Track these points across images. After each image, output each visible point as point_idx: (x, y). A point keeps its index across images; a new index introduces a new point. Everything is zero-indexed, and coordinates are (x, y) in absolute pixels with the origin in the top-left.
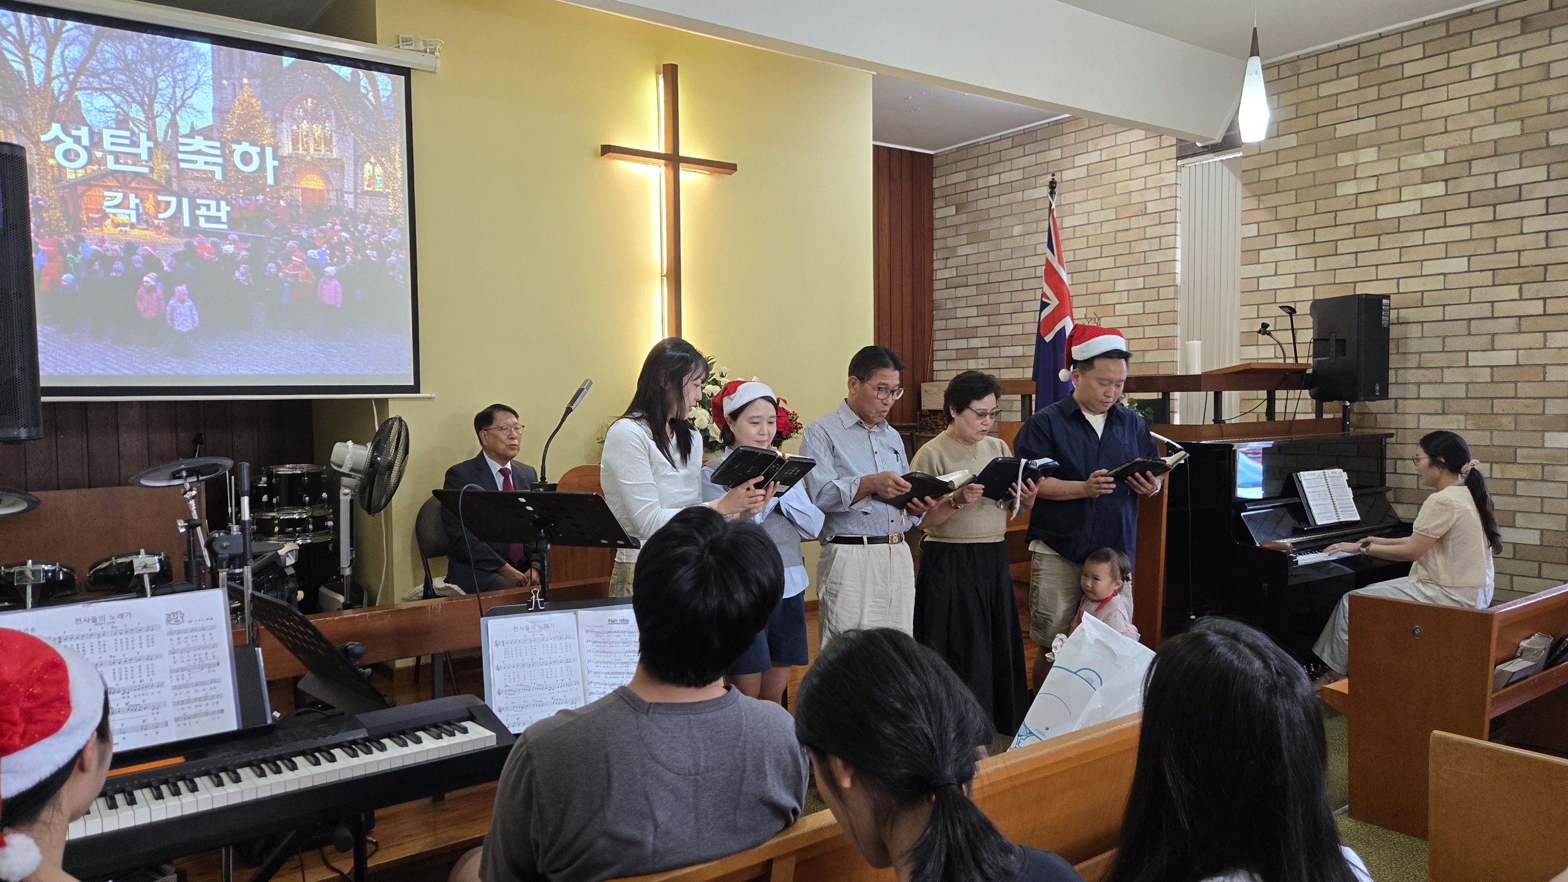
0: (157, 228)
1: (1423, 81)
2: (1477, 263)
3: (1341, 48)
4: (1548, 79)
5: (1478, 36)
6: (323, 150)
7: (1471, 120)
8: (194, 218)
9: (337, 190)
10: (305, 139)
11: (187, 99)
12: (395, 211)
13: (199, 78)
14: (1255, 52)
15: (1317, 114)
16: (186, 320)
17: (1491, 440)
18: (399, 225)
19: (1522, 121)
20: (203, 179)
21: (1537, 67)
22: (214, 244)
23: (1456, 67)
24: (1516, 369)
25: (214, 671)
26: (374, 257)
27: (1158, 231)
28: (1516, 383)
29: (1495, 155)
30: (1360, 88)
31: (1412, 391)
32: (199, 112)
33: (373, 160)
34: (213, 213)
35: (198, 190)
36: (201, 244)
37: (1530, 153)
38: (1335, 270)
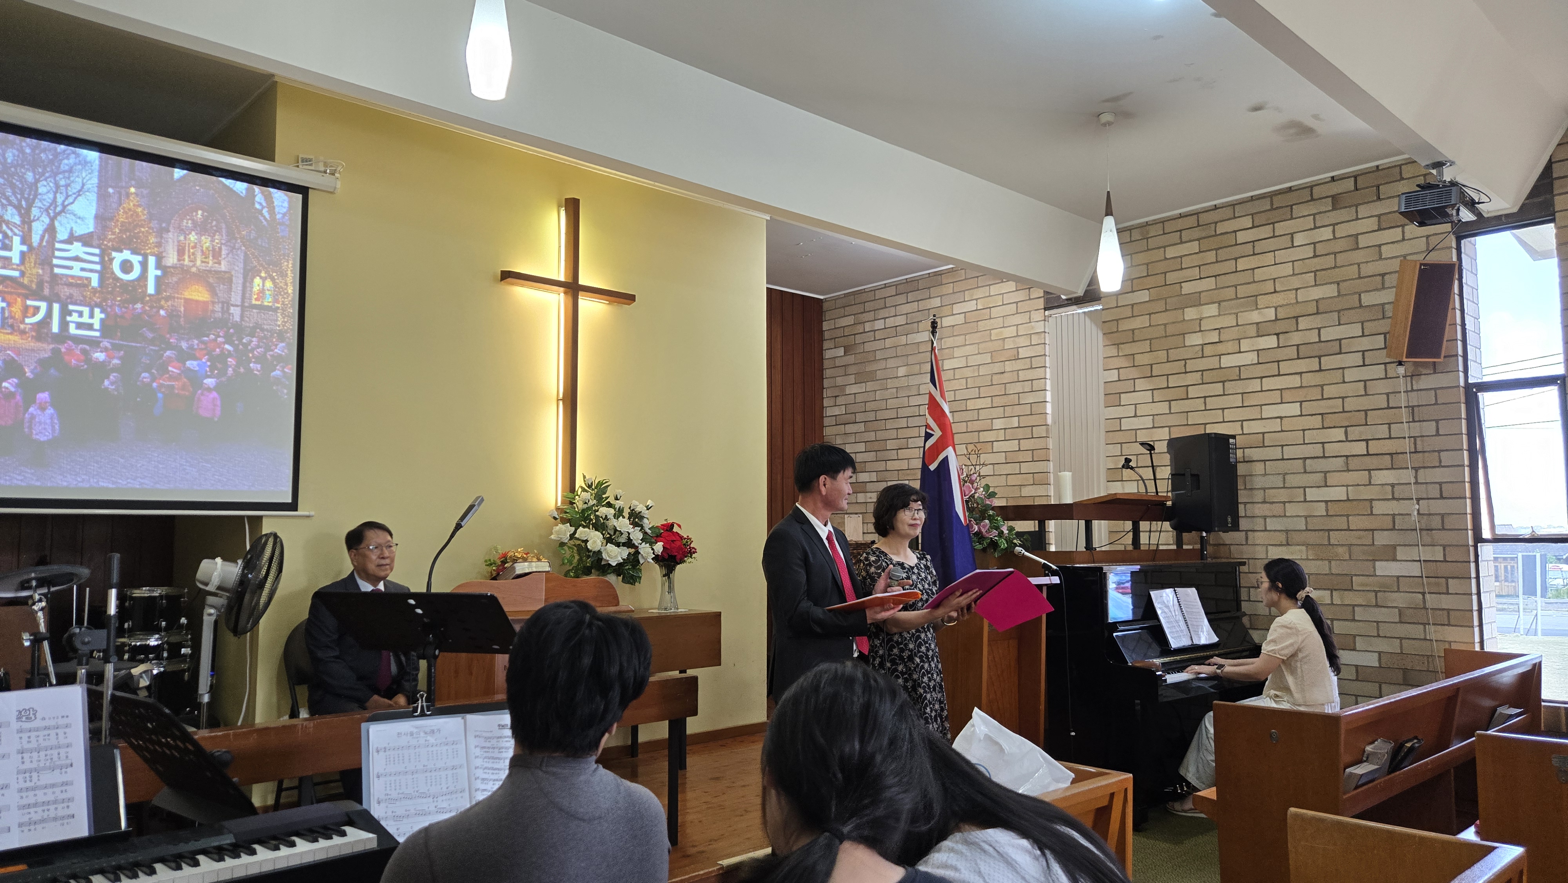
0: (23, 332)
1: (1254, 247)
2: (1308, 408)
3: (1183, 217)
4: (1358, 248)
5: (1298, 211)
6: (211, 262)
7: (1296, 282)
8: (64, 325)
9: (223, 303)
10: (192, 251)
11: (67, 205)
12: (284, 326)
13: (83, 185)
14: (1109, 213)
15: (1165, 273)
16: (45, 429)
17: (1330, 569)
18: (287, 340)
19: (1338, 284)
20: (77, 286)
21: (1347, 238)
22: (84, 352)
23: (1281, 236)
24: (1348, 504)
25: (66, 772)
26: (257, 370)
27: (1030, 374)
28: (1348, 516)
29: (1318, 313)
30: (1200, 252)
31: (1259, 524)
32: (79, 218)
33: (263, 275)
34: (86, 319)
35: (71, 296)
36: (70, 350)
37: (1346, 312)
38: (1187, 412)
